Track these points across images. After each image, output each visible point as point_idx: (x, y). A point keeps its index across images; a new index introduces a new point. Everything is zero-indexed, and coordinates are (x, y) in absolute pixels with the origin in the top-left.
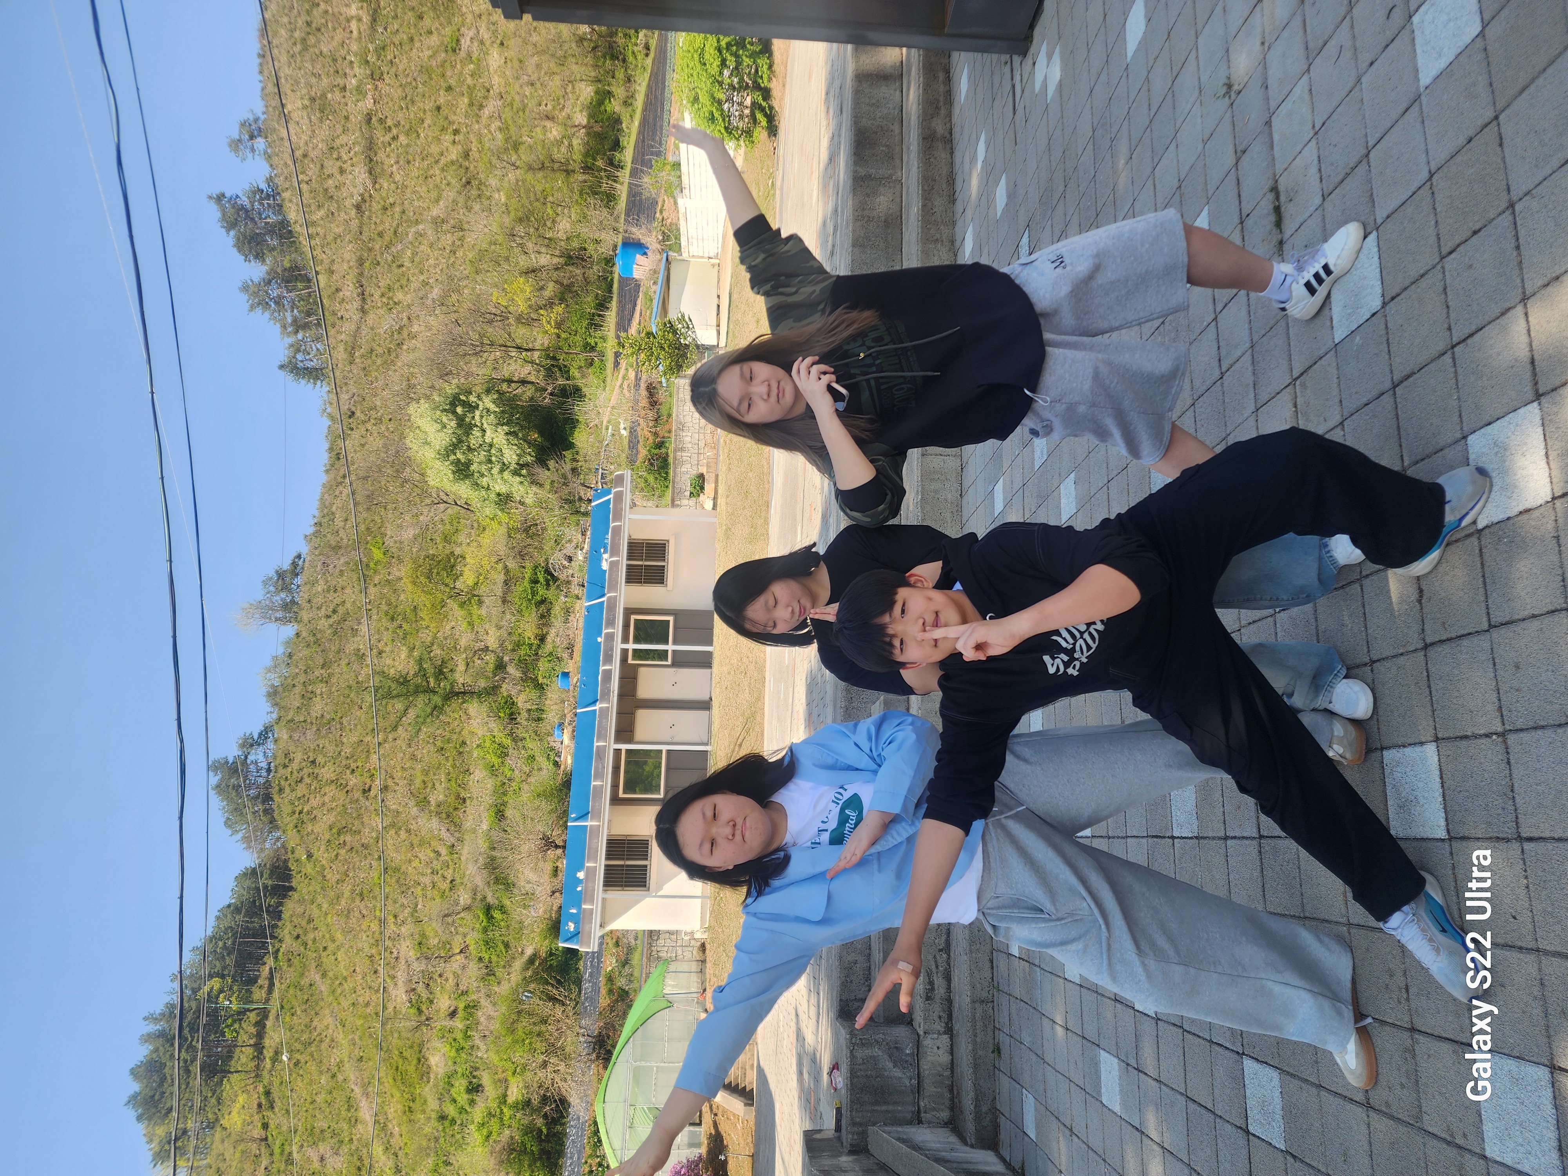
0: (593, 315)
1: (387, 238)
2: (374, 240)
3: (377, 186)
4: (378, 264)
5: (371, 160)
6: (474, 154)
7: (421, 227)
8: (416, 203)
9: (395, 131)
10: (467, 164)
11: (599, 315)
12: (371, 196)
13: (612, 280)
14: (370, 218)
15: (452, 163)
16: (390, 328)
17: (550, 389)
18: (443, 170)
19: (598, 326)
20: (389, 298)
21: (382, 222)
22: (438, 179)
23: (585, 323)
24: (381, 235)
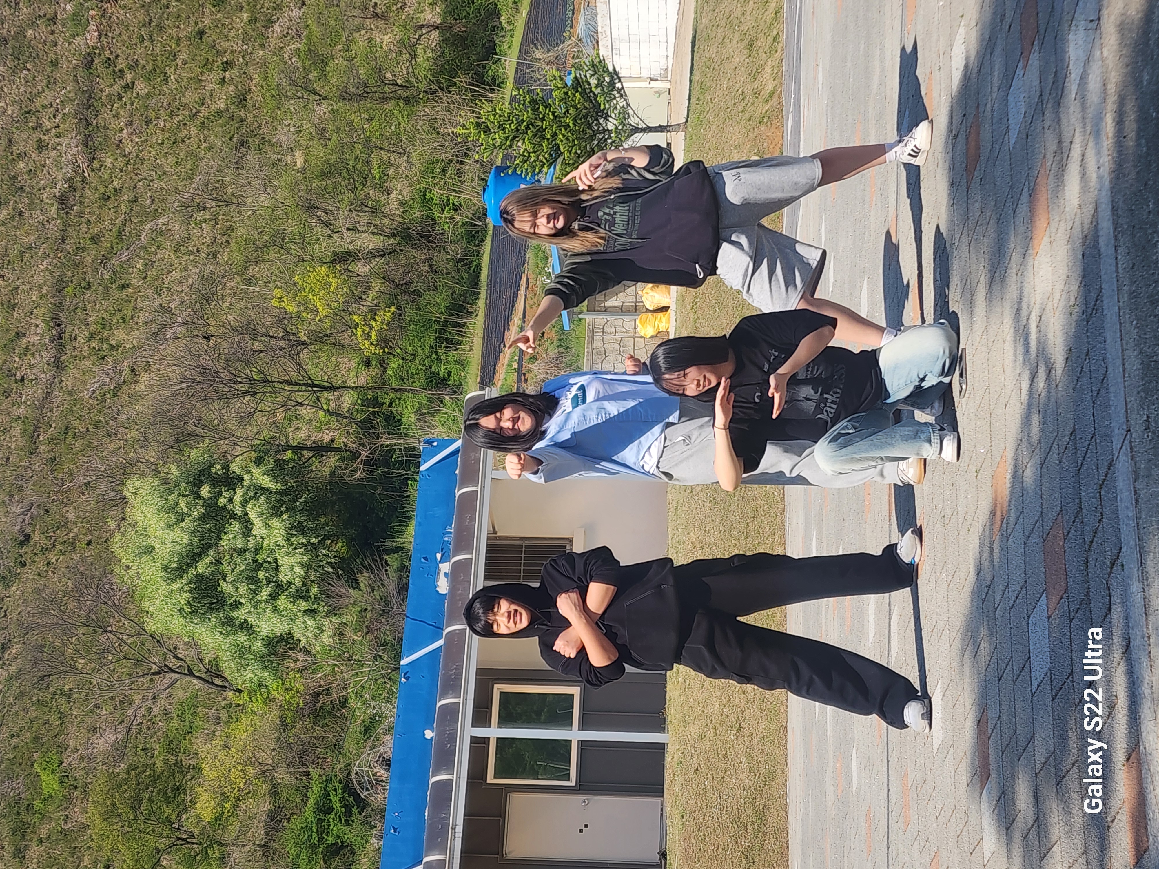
0: (446, 323)
1: (106, 245)
2: (84, 249)
3: (96, 164)
4: (89, 287)
5: (89, 124)
6: (256, 96)
7: (162, 220)
8: (156, 185)
9: (129, 77)
10: (242, 113)
11: (456, 325)
12: (84, 180)
13: (479, 267)
14: (80, 215)
15: (219, 113)
16: (101, 387)
17: (364, 454)
18: (203, 126)
19: (451, 344)
20: (101, 340)
21: (100, 220)
22: (194, 142)
23: (430, 339)
24: (95, 240)
